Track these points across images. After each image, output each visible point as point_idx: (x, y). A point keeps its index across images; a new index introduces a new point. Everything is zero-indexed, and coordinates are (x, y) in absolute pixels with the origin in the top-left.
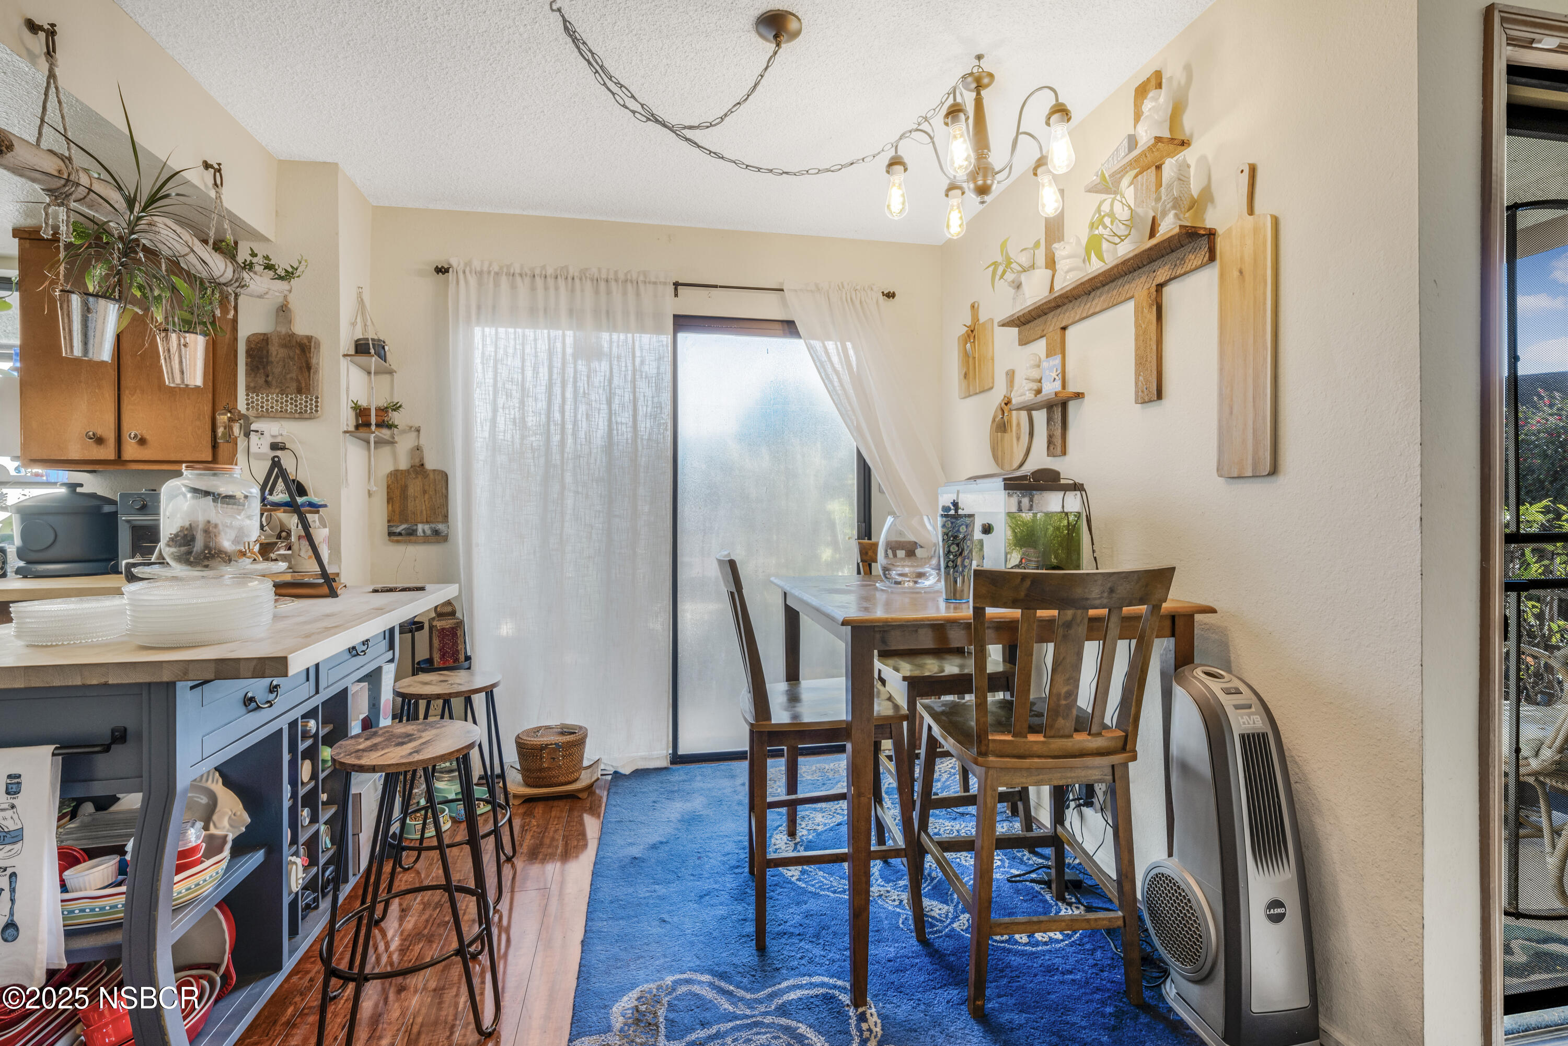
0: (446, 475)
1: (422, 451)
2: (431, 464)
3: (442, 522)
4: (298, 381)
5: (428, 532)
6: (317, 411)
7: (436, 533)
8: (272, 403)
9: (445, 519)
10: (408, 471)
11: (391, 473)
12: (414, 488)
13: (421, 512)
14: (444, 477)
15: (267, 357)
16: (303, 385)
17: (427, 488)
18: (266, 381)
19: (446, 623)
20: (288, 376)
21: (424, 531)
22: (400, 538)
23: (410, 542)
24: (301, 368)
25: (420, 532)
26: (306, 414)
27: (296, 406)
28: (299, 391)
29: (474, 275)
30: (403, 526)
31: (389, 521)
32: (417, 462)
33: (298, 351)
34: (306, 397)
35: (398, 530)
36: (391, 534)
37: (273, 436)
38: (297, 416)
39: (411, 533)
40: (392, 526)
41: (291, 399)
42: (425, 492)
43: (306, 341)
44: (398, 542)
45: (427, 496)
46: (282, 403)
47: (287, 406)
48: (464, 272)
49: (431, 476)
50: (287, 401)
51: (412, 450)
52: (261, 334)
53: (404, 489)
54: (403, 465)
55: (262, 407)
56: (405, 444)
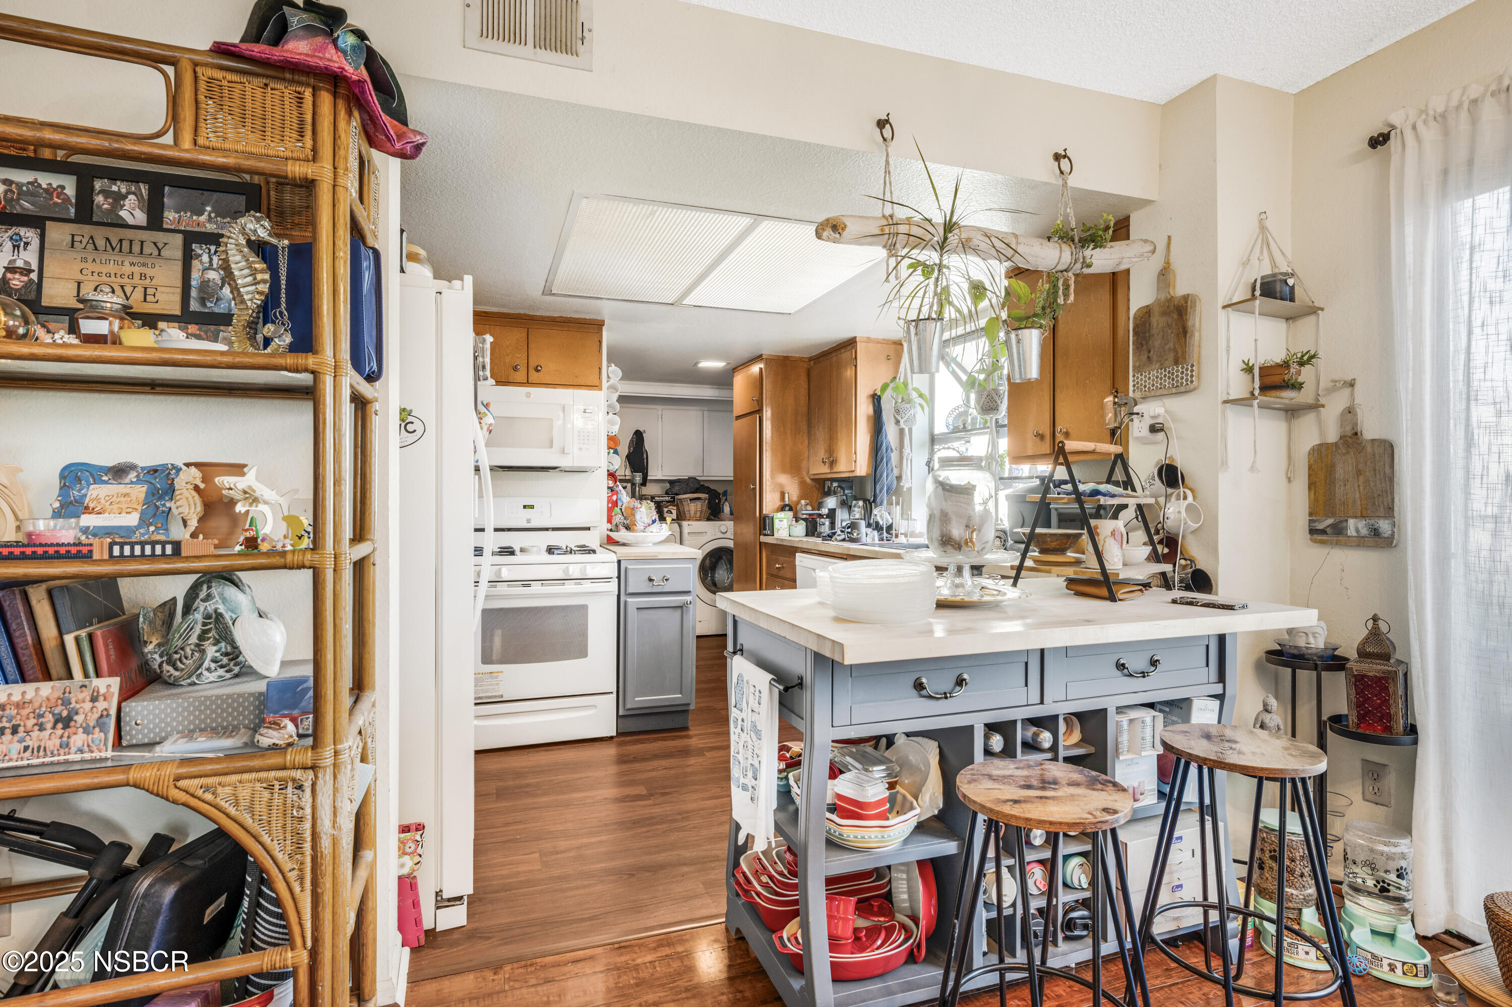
0: (1392, 446)
1: (1356, 415)
2: (1370, 431)
3: (1385, 517)
4: (1175, 350)
5: (1364, 532)
6: (1192, 382)
7: (1375, 532)
8: (1153, 380)
9: (1389, 511)
10: (1336, 444)
11: (1313, 449)
12: (1344, 468)
13: (1354, 501)
14: (1387, 449)
15: (1149, 331)
16: (1180, 354)
17: (1361, 466)
18: (1149, 358)
19: (1373, 669)
20: (1167, 347)
21: (1357, 531)
22: (1324, 538)
23: (1338, 544)
24: (1178, 335)
25: (1351, 532)
26: (1182, 388)
27: (1173, 380)
28: (1176, 362)
29: (1432, 123)
30: (1330, 521)
31: (1310, 514)
32: (1348, 430)
33: (1175, 316)
34: (1182, 368)
35: (1321, 526)
36: (1313, 531)
37: (1153, 417)
38: (1174, 391)
39: (1338, 530)
40: (1314, 521)
41: (1169, 372)
42: (1359, 473)
43: (1183, 302)
44: (1322, 542)
45: (1361, 479)
46: (1161, 379)
47: (1165, 381)
48: (1414, 127)
49: (1369, 449)
50: (1165, 376)
51: (1342, 414)
52: (1144, 307)
53: (1331, 469)
54: (1332, 437)
55: (1145, 386)
56: (1334, 406)
